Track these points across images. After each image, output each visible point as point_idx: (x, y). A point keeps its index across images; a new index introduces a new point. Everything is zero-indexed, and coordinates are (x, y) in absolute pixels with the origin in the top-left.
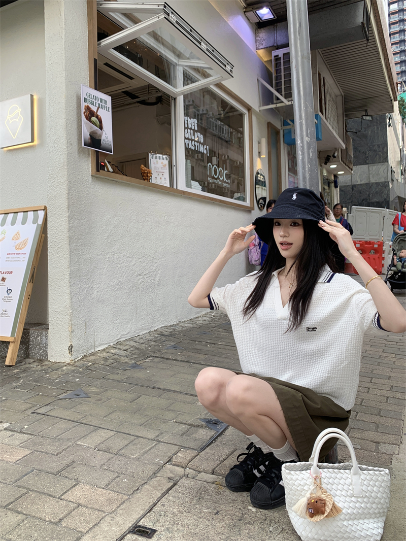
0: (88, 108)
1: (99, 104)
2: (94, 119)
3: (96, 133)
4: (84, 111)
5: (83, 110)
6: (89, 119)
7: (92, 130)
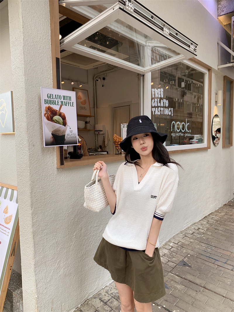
0: (49, 109)
1: (62, 102)
2: (56, 118)
3: (60, 131)
4: (46, 112)
5: (44, 112)
6: (50, 119)
7: (55, 129)
